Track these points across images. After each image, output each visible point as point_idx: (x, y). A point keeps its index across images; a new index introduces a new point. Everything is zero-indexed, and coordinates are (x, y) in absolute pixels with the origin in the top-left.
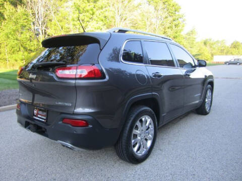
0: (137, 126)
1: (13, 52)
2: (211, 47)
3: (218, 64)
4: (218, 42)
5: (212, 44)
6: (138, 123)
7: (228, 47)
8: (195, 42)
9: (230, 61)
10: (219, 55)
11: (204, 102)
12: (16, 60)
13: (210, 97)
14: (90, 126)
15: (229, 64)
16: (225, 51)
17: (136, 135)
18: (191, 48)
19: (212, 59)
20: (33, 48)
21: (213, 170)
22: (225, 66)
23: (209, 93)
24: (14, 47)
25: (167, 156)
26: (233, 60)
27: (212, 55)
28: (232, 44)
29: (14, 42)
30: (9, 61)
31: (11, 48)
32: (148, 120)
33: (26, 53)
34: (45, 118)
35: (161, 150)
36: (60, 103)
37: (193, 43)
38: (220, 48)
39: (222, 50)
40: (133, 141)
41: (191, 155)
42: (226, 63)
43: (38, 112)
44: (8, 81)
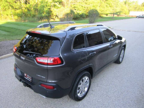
0: (80, 83)
1: (5, 9)
2: (129, 6)
3: (132, 17)
4: (133, 2)
5: (130, 4)
6: (81, 82)
7: (140, 6)
8: (119, 4)
9: (140, 16)
10: (134, 11)
11: (119, 57)
12: (7, 15)
13: (123, 54)
14: (55, 89)
15: (139, 18)
16: (137, 9)
17: (80, 88)
18: (116, 7)
19: (129, 13)
20: (17, 7)
21: (118, 106)
22: (136, 19)
23: (123, 51)
24: (5, 7)
25: (96, 95)
26: (141, 15)
27: (129, 11)
28: (142, 4)
29: (5, 3)
30: (3, 15)
31: (3, 7)
32: (87, 78)
33: (13, 11)
34: (31, 80)
35: (93, 91)
36: (39, 76)
37: (117, 4)
38: (134, 7)
39: (135, 8)
40: (78, 91)
41: (108, 95)
42: (137, 17)
43: (26, 75)
44: (4, 33)
